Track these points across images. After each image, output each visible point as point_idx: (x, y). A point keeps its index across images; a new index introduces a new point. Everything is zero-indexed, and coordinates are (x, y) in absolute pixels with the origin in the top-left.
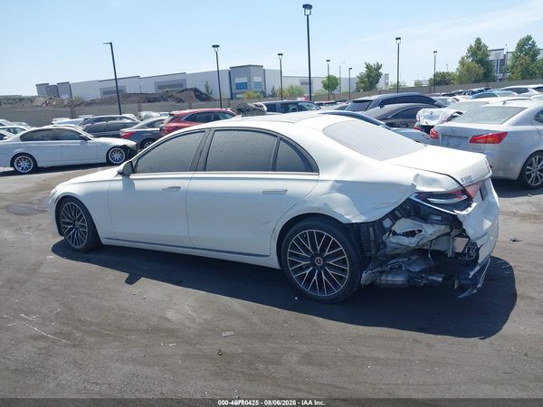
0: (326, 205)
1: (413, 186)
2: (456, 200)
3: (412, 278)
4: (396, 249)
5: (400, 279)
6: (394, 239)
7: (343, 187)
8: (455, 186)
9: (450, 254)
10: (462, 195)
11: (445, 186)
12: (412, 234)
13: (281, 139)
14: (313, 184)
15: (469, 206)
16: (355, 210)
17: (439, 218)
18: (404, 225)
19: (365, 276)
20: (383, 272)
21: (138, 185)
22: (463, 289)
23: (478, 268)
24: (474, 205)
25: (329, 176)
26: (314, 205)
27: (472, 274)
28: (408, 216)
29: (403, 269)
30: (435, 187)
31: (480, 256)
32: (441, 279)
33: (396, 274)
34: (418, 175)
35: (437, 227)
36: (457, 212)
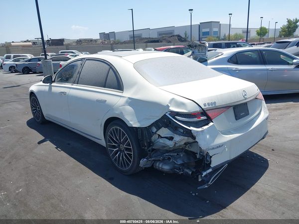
0: (122, 113)
1: (168, 106)
2: (196, 119)
3: (175, 168)
4: (165, 147)
5: (166, 168)
6: (161, 141)
7: (132, 102)
8: (198, 109)
9: (198, 156)
10: (204, 116)
11: (191, 108)
12: (171, 139)
13: (111, 67)
14: (119, 98)
15: (207, 124)
16: (136, 119)
17: (182, 131)
18: (164, 132)
20: (159, 160)
22: (204, 182)
23: (210, 170)
24: (211, 124)
25: (127, 94)
26: (117, 112)
27: (204, 174)
28: (166, 126)
29: (171, 161)
30: (182, 109)
31: (212, 163)
32: (191, 173)
33: (165, 164)
34: (173, 99)
35: (182, 137)
36: (191, 128)
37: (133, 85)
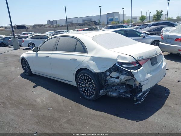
0: (88, 65)
1: (117, 60)
2: (133, 66)
3: (120, 94)
4: (114, 83)
5: (115, 94)
6: (112, 79)
7: (94, 59)
8: (134, 60)
9: (133, 87)
10: (137, 64)
11: (129, 60)
12: (118, 78)
13: (78, 40)
14: (85, 57)
15: (139, 68)
16: (97, 68)
17: (126, 73)
18: (114, 74)
19: (101, 92)
20: (110, 91)
21: (39, 55)
22: (137, 100)
23: (142, 93)
24: (142, 68)
25: (90, 54)
26: (85, 65)
27: (139, 95)
28: (115, 71)
29: (117, 90)
30: (125, 60)
31: (143, 89)
32: (129, 96)
33: (114, 92)
34: (119, 55)
35: (125, 76)
36: (132, 71)
37: (93, 49)
